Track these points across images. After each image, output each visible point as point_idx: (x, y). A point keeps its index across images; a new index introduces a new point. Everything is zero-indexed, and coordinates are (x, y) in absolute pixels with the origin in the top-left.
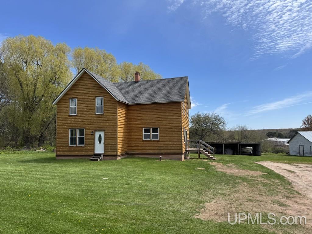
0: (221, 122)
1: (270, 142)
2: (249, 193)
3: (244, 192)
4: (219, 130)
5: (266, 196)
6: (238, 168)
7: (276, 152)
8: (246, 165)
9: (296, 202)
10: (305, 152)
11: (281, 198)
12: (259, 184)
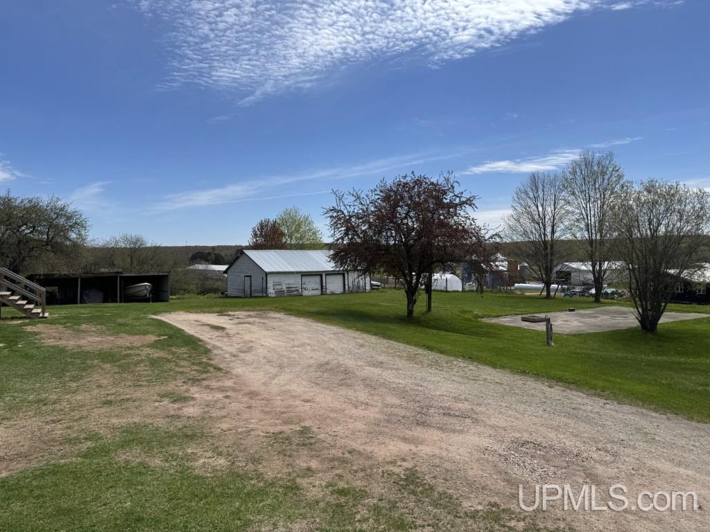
0: (76, 223)
1: (194, 271)
2: (110, 387)
3: (99, 386)
4: (68, 243)
5: (149, 386)
6: (102, 333)
7: (204, 291)
8: (124, 325)
9: (207, 387)
10: (252, 288)
11: (181, 384)
12: (142, 361)
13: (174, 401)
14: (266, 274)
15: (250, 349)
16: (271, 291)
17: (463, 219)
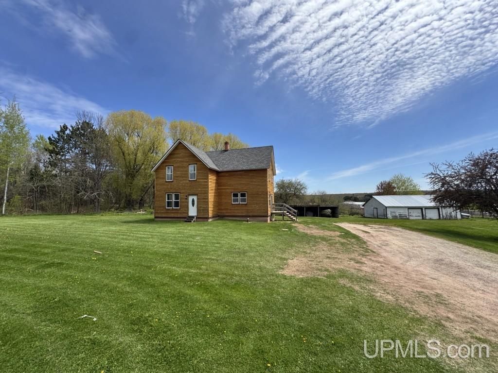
0: (303, 187)
1: (347, 205)
2: (327, 251)
3: (323, 250)
4: (301, 194)
5: (343, 254)
6: (318, 229)
9: (370, 259)
10: (378, 214)
11: (357, 255)
12: (337, 243)
13: (357, 263)
14: (386, 207)
15: (387, 245)
16: (389, 216)
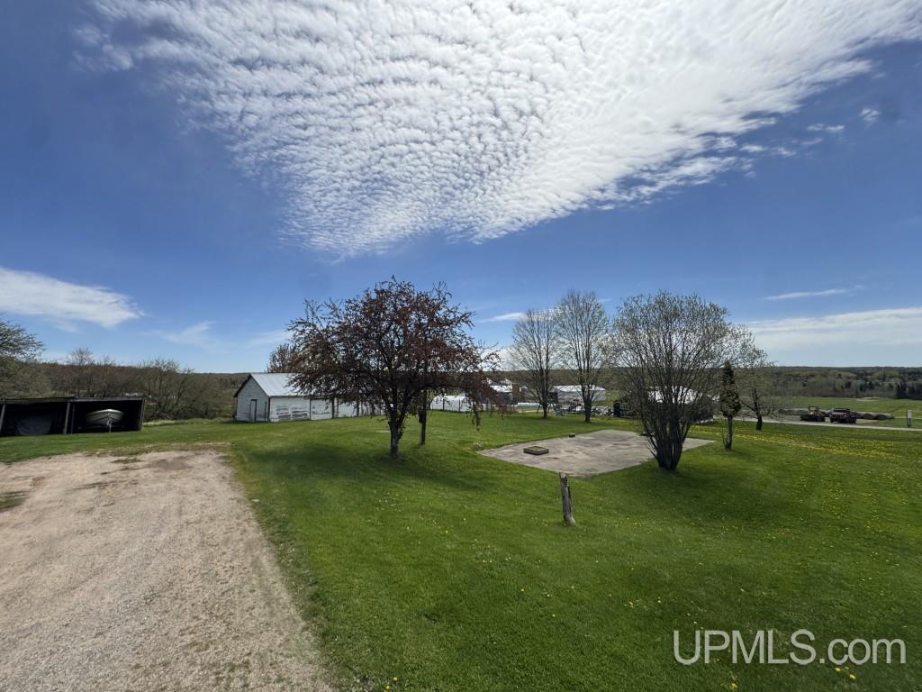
10: (258, 413)
14: (269, 399)
16: (274, 416)
17: (459, 338)
